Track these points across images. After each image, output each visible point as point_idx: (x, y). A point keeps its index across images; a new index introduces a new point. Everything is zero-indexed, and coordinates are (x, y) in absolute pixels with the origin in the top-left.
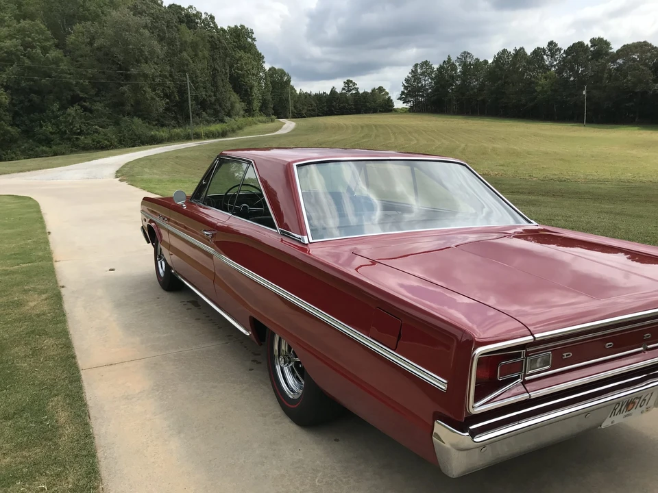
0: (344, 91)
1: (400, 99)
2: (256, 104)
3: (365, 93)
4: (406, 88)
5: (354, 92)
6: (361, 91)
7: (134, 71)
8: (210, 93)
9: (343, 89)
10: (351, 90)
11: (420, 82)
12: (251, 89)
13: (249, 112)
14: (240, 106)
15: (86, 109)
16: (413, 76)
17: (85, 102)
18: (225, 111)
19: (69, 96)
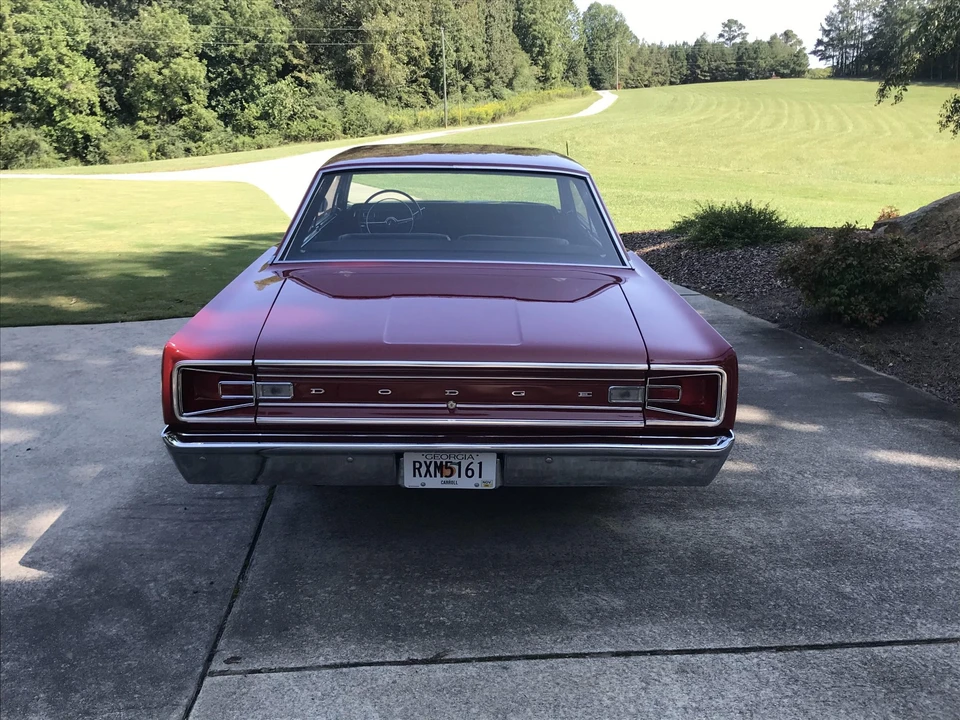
0: (722, 40)
1: (814, 53)
2: (557, 68)
3: (758, 42)
4: (826, 33)
5: (738, 40)
6: (750, 40)
7: (366, 26)
8: (480, 53)
9: (721, 36)
10: (734, 37)
11: (853, 22)
12: (549, 43)
13: (544, 80)
14: (530, 72)
15: (300, 83)
16: (840, 12)
17: (300, 71)
18: (503, 82)
19: (280, 65)
